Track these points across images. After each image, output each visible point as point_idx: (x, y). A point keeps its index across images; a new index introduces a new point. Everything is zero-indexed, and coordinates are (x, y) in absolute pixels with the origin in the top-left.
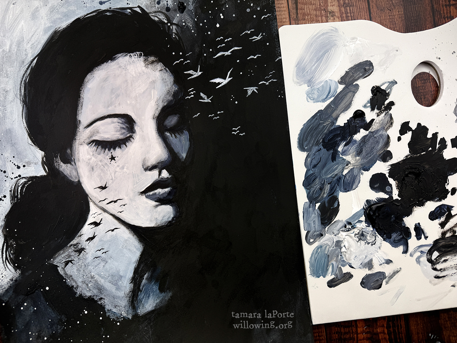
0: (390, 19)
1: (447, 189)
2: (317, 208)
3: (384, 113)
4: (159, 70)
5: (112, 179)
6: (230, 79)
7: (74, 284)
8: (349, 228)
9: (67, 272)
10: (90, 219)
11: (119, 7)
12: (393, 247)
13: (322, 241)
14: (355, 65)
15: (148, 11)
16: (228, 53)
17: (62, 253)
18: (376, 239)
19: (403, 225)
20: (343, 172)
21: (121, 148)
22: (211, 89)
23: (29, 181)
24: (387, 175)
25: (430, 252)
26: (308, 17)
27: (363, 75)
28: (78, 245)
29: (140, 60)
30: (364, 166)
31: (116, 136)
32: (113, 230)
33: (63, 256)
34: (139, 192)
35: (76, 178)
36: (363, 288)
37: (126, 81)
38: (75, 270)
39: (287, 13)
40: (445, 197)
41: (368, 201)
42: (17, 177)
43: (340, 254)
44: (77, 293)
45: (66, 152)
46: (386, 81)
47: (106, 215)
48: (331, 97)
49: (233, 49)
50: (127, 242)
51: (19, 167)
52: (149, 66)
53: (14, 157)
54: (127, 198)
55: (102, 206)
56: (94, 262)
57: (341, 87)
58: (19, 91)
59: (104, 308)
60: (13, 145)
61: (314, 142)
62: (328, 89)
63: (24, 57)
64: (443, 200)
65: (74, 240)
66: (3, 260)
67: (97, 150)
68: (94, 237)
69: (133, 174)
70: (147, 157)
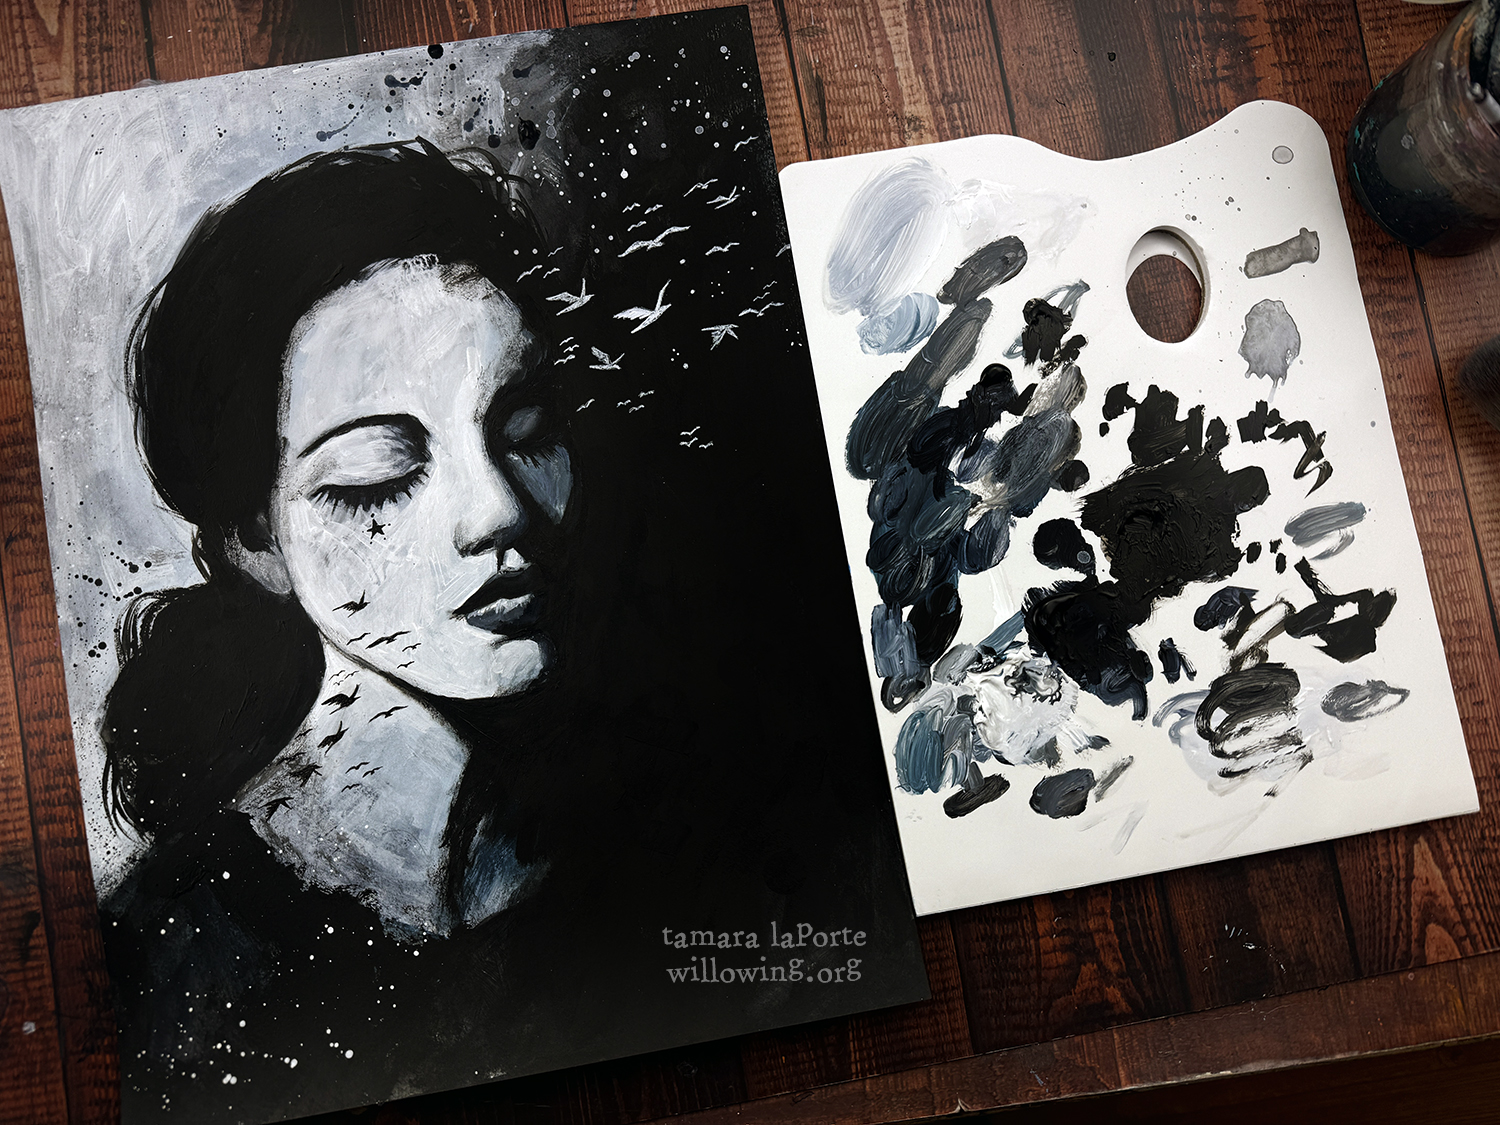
0: (1063, 125)
1: (1236, 546)
2: (905, 618)
3: (1061, 367)
4: (480, 296)
5: (378, 583)
6: (665, 308)
7: (294, 859)
8: (990, 663)
9: (276, 831)
10: (329, 690)
11: (368, 143)
12: (1107, 703)
13: (922, 700)
14: (978, 252)
15: (443, 150)
16: (656, 243)
17: (260, 783)
18: (1060, 687)
19: (1129, 647)
20: (964, 522)
21: (395, 501)
22: (619, 337)
23: (162, 602)
24: (1078, 523)
25: (1205, 712)
26: (853, 135)
27: (1002, 274)
28: (301, 758)
29: (432, 274)
30: (1018, 505)
31: (383, 471)
32: (388, 714)
33: (262, 790)
34: (449, 612)
35: (284, 585)
36: (1039, 815)
37: (400, 329)
38: (295, 824)
39: (799, 129)
40: (1232, 568)
41: (1032, 592)
42: (131, 594)
43: (971, 730)
44: (304, 881)
45: (255, 522)
46: (1061, 284)
47: (369, 675)
48: (921, 339)
49: (666, 232)
50: (428, 740)
51: (134, 569)
52: (456, 288)
53: (120, 543)
54: (420, 627)
55: (356, 654)
56: (343, 798)
57: (945, 311)
58: (123, 372)
59: (378, 916)
60: (116, 512)
61: (886, 453)
62: (913, 317)
63: (131, 285)
64: (1227, 576)
65: (287, 747)
66: (107, 810)
67: (334, 510)
68: (340, 735)
69: (432, 566)
70: (465, 521)
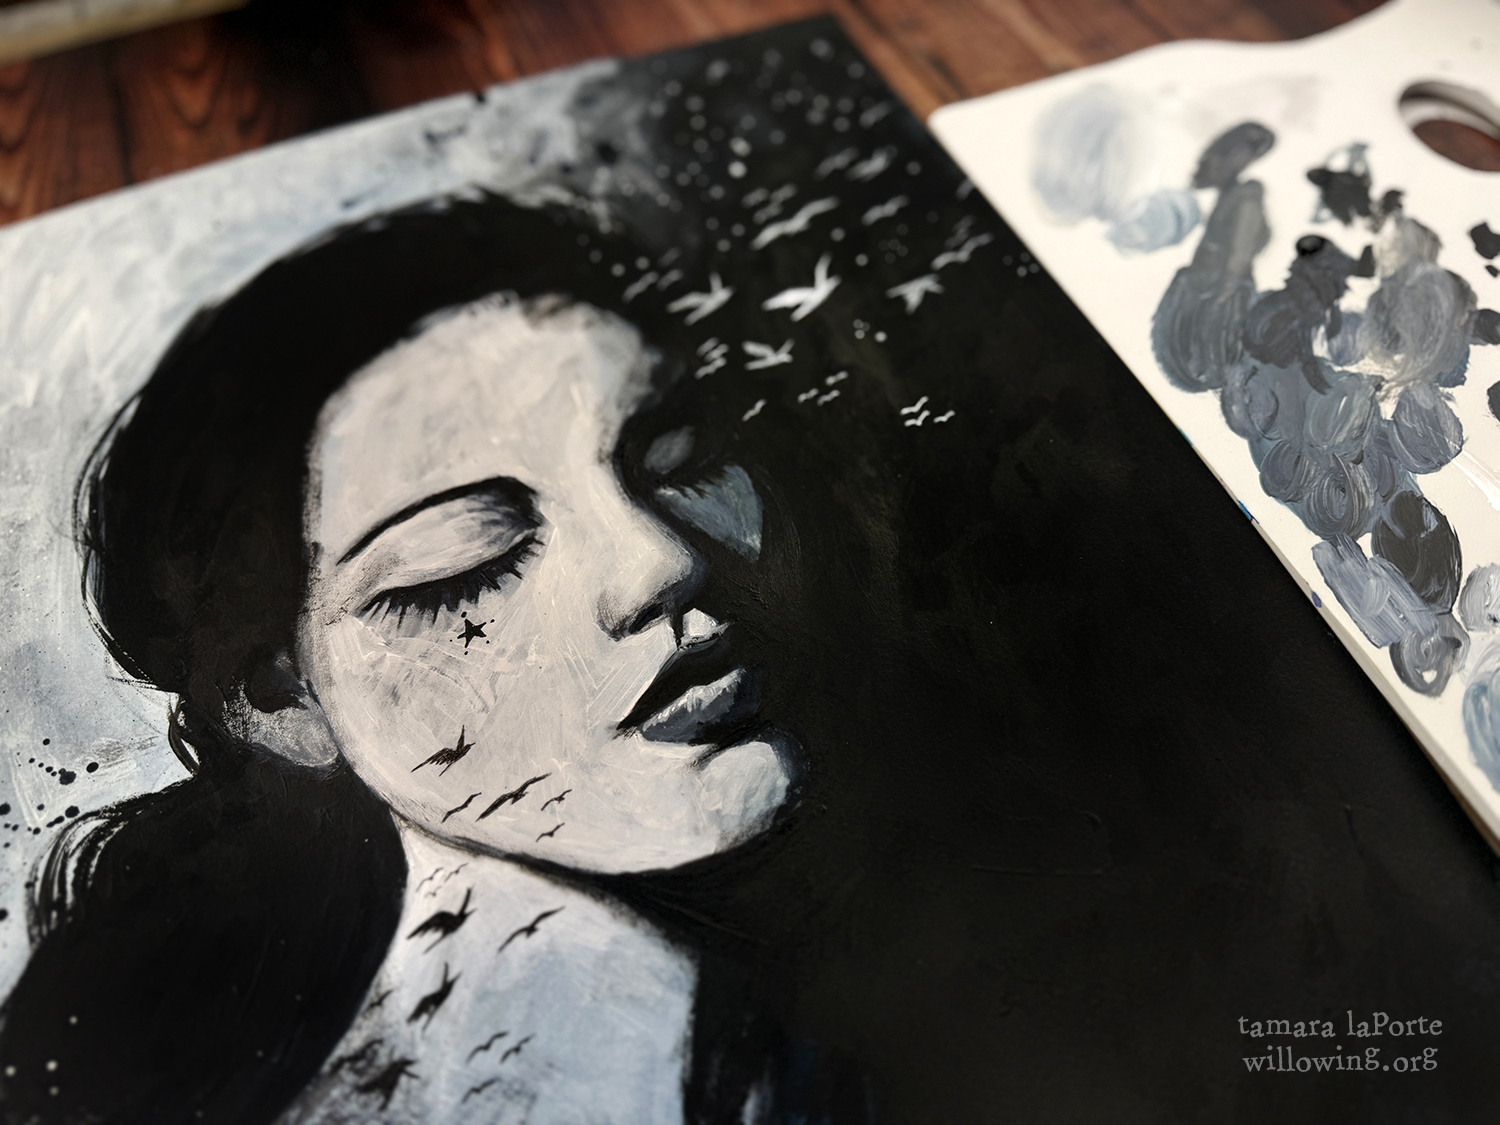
2: (1368, 552)
3: (1390, 221)
4: (579, 324)
13: (1469, 666)
20: (1378, 411)
21: (497, 587)
23: (113, 822)
30: (1440, 374)
32: (530, 930)
34: (610, 728)
35: (326, 751)
37: (474, 383)
42: (60, 820)
45: (274, 668)
46: (1334, 148)
47: (487, 866)
48: (1193, 229)
50: (612, 962)
51: (67, 778)
52: (545, 322)
53: (46, 742)
54: (565, 764)
55: (459, 834)
57: (1208, 199)
60: (44, 698)
62: (1170, 212)
63: (88, 408)
65: (348, 1035)
67: (400, 622)
68: (447, 988)
69: (570, 666)
70: (611, 590)
